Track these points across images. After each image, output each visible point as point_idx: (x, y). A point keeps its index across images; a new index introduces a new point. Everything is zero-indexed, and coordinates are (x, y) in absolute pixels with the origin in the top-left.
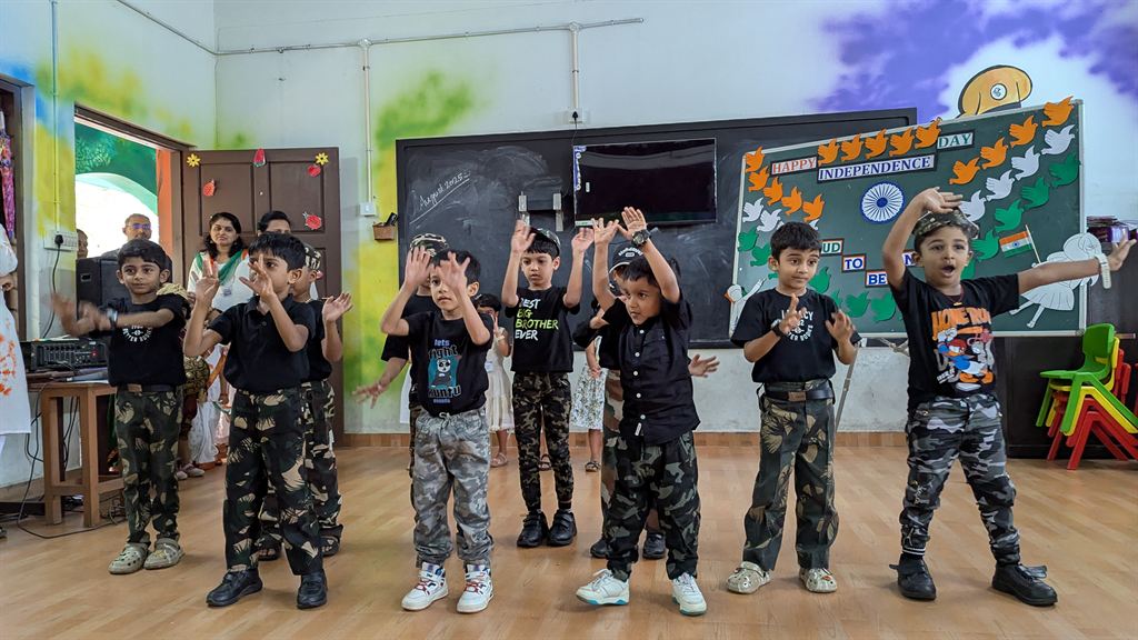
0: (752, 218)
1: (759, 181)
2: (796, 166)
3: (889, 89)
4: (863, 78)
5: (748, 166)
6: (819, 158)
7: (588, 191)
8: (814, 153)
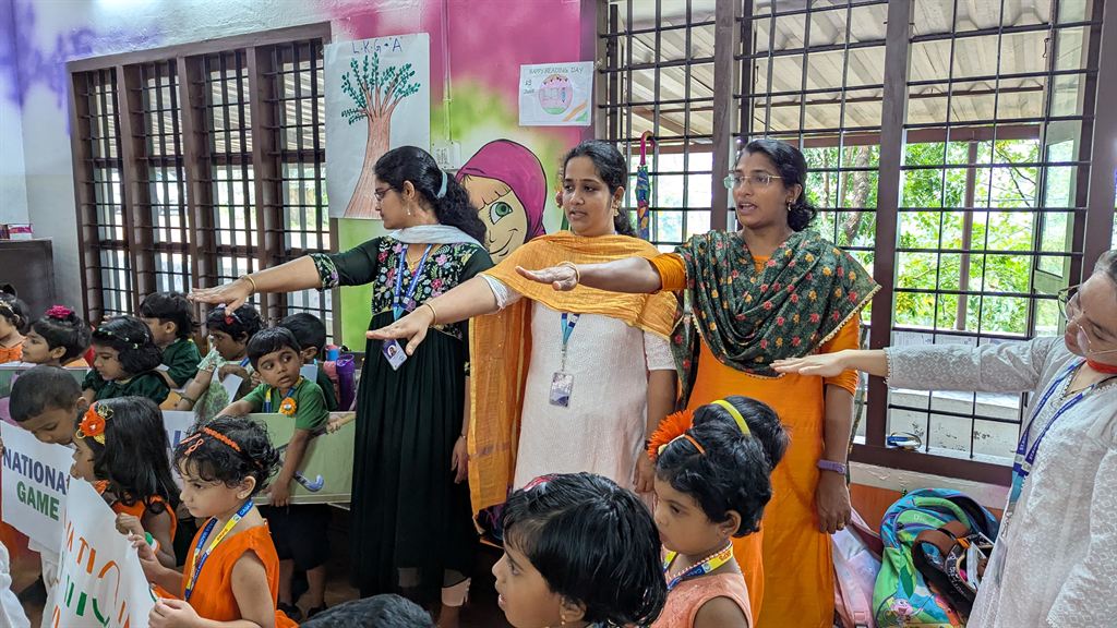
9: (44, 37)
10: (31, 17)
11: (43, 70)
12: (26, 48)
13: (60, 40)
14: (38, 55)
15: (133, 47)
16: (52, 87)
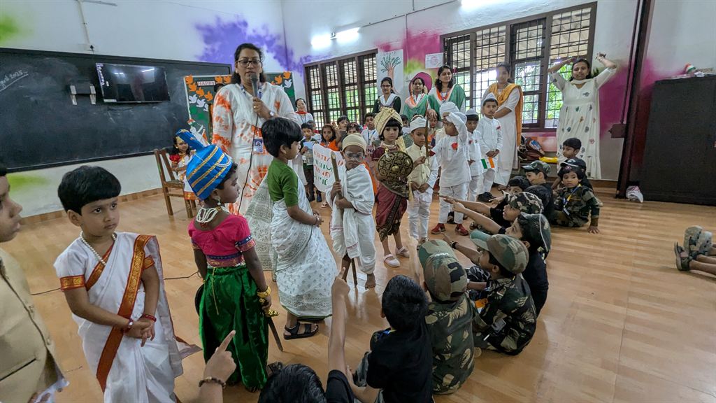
0: (193, 102)
1: (193, 88)
2: (208, 83)
3: (222, 56)
4: (213, 50)
5: (187, 82)
6: (216, 81)
7: (108, 85)
8: (213, 79)
9: (296, 58)
10: (292, 53)
11: (296, 67)
12: (291, 62)
13: (301, 59)
14: (294, 63)
15: (323, 59)
16: (298, 71)
